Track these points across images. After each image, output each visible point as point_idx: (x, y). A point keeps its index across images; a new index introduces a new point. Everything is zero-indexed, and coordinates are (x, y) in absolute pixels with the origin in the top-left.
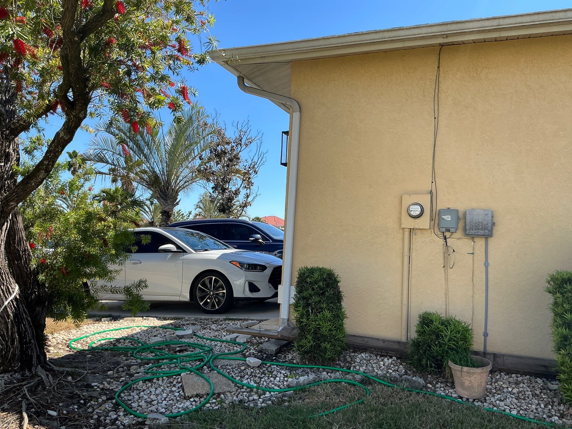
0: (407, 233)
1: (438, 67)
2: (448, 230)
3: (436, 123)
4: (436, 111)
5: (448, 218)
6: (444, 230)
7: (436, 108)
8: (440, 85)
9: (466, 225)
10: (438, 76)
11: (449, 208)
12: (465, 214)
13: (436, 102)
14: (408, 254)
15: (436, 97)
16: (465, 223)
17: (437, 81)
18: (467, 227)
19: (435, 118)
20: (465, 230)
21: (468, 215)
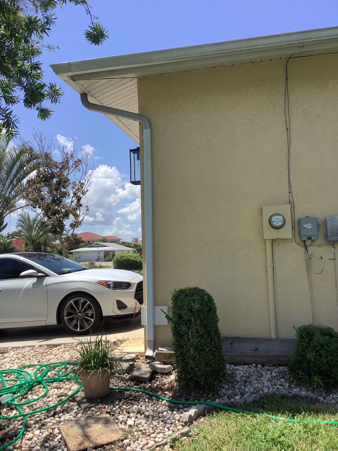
0: (269, 245)
1: (286, 79)
2: (309, 238)
3: (289, 134)
4: (288, 122)
5: (308, 226)
6: (305, 238)
7: (287, 119)
8: (290, 97)
9: (327, 232)
10: (287, 88)
11: (308, 217)
12: (325, 221)
13: (287, 114)
14: (272, 265)
15: (287, 109)
16: (326, 230)
17: (287, 93)
18: (329, 234)
19: (287, 129)
20: (326, 236)
21: (328, 222)
